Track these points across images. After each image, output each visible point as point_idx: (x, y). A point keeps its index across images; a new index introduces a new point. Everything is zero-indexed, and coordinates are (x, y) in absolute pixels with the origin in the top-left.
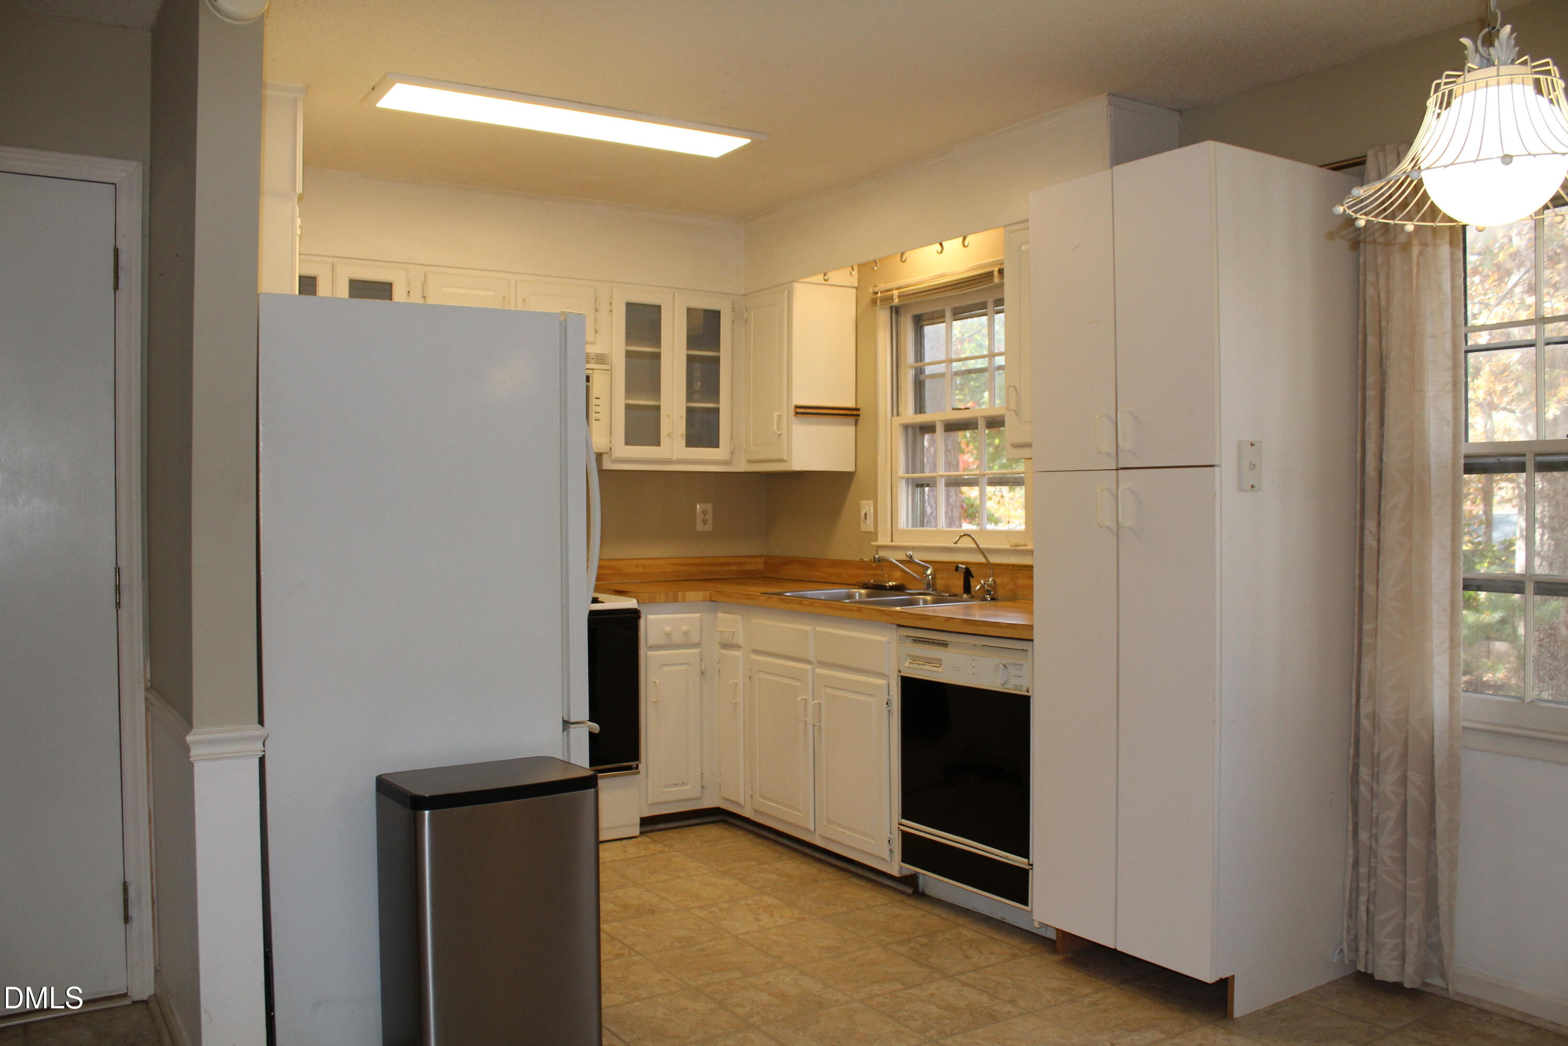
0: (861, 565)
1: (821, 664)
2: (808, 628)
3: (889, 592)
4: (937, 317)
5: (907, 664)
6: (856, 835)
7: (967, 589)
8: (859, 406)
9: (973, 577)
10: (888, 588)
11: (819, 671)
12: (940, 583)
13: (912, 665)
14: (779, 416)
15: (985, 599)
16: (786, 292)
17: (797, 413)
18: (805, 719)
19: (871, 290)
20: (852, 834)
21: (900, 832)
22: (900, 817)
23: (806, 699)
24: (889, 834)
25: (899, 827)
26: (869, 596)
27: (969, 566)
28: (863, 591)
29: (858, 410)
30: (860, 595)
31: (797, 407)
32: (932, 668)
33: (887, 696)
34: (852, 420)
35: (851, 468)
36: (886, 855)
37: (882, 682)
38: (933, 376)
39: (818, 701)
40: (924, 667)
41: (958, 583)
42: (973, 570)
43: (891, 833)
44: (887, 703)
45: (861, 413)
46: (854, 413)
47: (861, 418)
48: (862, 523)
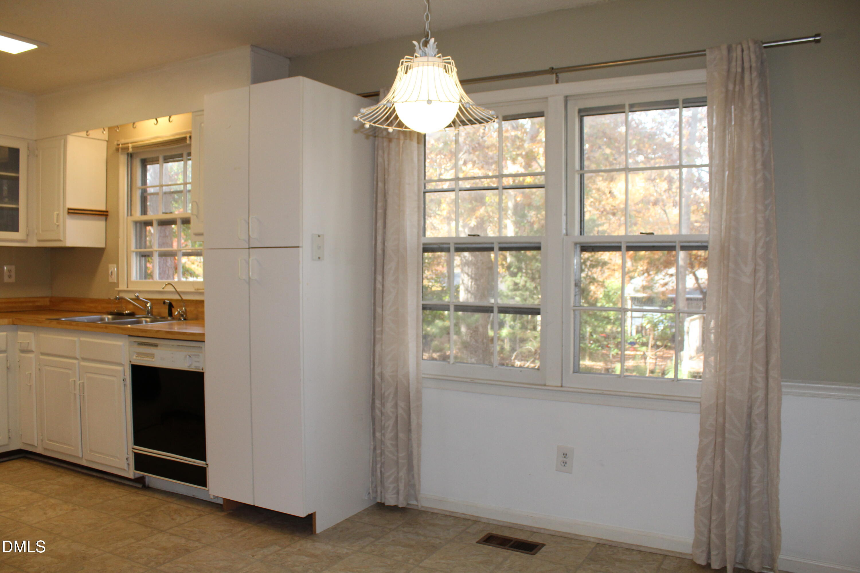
0: (109, 301)
1: (84, 359)
2: (76, 339)
3: (126, 317)
4: (154, 161)
5: (134, 357)
6: (107, 457)
7: (170, 314)
8: (108, 210)
9: (173, 307)
10: (125, 314)
11: (83, 363)
12: (155, 311)
13: (137, 358)
14: (58, 215)
15: (180, 320)
16: (63, 141)
17: (69, 213)
18: (75, 392)
19: (116, 143)
20: (105, 457)
21: (133, 453)
22: (133, 445)
23: (74, 381)
24: (127, 455)
25: (132, 451)
26: (113, 319)
27: (171, 301)
28: (110, 317)
29: (107, 212)
30: (108, 319)
31: (69, 209)
32: (149, 359)
33: (123, 376)
34: (104, 218)
35: (102, 245)
36: (126, 467)
37: (120, 368)
38: (152, 194)
39: (82, 381)
40: (144, 359)
41: (165, 311)
42: (174, 304)
43: (128, 454)
44: (124, 380)
45: (109, 214)
46: (105, 213)
47: (109, 217)
48: (110, 277)
